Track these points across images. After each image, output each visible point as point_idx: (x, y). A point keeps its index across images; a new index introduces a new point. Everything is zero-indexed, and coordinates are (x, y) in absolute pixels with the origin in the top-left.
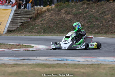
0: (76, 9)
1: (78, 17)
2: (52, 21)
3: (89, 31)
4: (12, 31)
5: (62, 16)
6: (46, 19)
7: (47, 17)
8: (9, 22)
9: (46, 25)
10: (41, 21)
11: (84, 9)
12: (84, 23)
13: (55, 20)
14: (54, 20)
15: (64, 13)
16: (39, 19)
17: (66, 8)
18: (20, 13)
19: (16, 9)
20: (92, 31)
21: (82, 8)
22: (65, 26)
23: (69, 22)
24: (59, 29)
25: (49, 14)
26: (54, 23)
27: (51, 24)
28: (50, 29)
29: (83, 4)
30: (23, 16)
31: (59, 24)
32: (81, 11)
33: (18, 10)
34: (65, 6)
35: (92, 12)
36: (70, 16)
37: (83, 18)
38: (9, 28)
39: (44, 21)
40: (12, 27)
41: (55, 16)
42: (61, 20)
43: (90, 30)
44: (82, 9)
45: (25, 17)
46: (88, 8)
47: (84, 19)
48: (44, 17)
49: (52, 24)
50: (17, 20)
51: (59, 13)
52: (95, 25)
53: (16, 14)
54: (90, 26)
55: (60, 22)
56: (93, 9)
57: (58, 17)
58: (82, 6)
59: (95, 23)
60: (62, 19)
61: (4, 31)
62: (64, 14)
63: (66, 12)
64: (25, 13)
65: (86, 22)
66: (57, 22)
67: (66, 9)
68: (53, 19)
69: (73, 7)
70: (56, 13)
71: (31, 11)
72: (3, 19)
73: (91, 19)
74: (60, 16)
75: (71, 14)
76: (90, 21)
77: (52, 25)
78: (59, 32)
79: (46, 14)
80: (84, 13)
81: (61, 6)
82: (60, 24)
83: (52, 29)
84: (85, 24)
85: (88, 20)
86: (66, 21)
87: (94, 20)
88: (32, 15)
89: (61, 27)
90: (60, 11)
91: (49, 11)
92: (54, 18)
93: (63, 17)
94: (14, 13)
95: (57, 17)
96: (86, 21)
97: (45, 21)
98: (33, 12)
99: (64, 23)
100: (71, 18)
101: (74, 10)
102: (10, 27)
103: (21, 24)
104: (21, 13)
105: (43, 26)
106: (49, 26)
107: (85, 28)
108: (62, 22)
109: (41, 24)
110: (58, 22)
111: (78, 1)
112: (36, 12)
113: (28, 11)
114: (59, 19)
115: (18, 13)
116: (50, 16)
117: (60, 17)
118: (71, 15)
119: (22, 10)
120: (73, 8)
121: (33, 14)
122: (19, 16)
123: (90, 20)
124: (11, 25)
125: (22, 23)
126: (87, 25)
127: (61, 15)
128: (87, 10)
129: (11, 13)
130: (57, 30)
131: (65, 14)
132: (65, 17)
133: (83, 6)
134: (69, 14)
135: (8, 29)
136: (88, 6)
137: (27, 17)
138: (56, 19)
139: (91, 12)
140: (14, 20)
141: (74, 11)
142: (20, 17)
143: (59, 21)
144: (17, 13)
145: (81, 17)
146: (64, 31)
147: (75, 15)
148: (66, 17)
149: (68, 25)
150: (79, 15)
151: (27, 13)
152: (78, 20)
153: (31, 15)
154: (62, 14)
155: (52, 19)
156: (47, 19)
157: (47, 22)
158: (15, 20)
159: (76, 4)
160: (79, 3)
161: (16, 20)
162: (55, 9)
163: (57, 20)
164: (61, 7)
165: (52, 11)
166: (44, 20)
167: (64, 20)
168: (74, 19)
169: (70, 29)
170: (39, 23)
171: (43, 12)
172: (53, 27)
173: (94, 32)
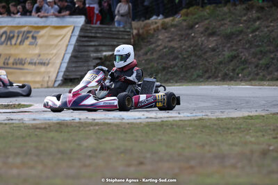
0: (230, 21)
1: (235, 42)
2: (172, 52)
3: (257, 74)
4: (74, 79)
5: (195, 39)
6: (157, 49)
7: (159, 43)
8: (68, 57)
9: (157, 64)
10: (146, 54)
11: (249, 21)
12: (247, 55)
13: (179, 50)
14: (176, 51)
15: (202, 33)
16: (141, 48)
17: (206, 19)
18: (93, 35)
19: (83, 25)
20: (264, 76)
21: (245, 18)
22: (202, 65)
23: (212, 53)
24: (187, 73)
25: (166, 35)
26: (177, 58)
27: (168, 60)
28: (167, 73)
29: (248, 9)
30: (103, 41)
31: (187, 60)
32: (241, 25)
33: (88, 28)
34: (204, 16)
35: (269, 29)
36: (215, 38)
37: (246, 44)
38: (67, 74)
39: (152, 53)
40: (74, 69)
41: (179, 41)
42: (193, 51)
43: (259, 71)
44: (245, 21)
45: (107, 43)
46: (258, 18)
47: (247, 46)
48: (152, 44)
49: (173, 60)
50: (87, 51)
51: (190, 32)
52: (273, 59)
53: (85, 37)
54: (261, 62)
55: (191, 55)
56: (271, 22)
57: (187, 44)
58: (245, 15)
59: (272, 56)
60: (196, 46)
61: (55, 81)
62: (202, 35)
63: (207, 29)
64: (107, 36)
65: (253, 53)
66: (182, 55)
67: (207, 22)
68: (174, 48)
69: (224, 17)
70: (183, 32)
71: (123, 29)
72: (55, 51)
73: (265, 45)
74: (192, 40)
75: (218, 35)
76: (261, 51)
77: (172, 63)
78: (186, 80)
79: (160, 37)
80: (249, 30)
81: (196, 16)
82: (190, 60)
83: (171, 71)
84: (250, 57)
85: (258, 49)
86: (206, 53)
87: (272, 48)
88: (125, 39)
89: (192, 68)
90: (191, 27)
91: (165, 29)
92: (176, 46)
93: (197, 41)
94: (80, 36)
95: (183, 42)
96: (253, 50)
97: (154, 54)
98: (128, 32)
99: (199, 57)
100: (217, 45)
101: (226, 24)
102: (70, 69)
103: (98, 61)
104: (98, 35)
105: (149, 66)
106: (164, 65)
107: (248, 68)
108: (196, 55)
109: (146, 60)
110: (185, 56)
111: (237, 3)
112: (135, 32)
113: (114, 29)
114: (190, 47)
115: (90, 35)
116: (167, 39)
117: (193, 43)
118: (219, 37)
119: (99, 27)
120: (223, 20)
121: (127, 37)
122: (93, 44)
123: (262, 49)
124: (73, 65)
125: (100, 59)
126: (253, 60)
127: (193, 37)
128: (258, 23)
129: (71, 36)
130: (182, 75)
131: (204, 36)
132: (203, 41)
133: (249, 13)
134: (213, 34)
135: (64, 75)
136: (259, 15)
137: (112, 43)
138: (181, 47)
139: (266, 30)
140: (79, 51)
141: (226, 26)
142: (95, 46)
143: (188, 51)
144: (87, 34)
145: (240, 40)
146: (198, 76)
147: (229, 37)
148: (206, 41)
149: (209, 63)
150: (238, 36)
151: (112, 34)
152: (234, 48)
153: (122, 39)
154: (196, 35)
155: (172, 47)
156: (161, 48)
157: (160, 56)
158: (82, 52)
159: (232, 9)
160: (239, 7)
161: (84, 51)
162: (181, 23)
163: (184, 49)
164: (195, 18)
165: (173, 29)
166: (153, 51)
167: (202, 50)
168: (225, 47)
169: (214, 70)
170: (140, 59)
171: (152, 32)
172: (174, 67)
173: (269, 77)
